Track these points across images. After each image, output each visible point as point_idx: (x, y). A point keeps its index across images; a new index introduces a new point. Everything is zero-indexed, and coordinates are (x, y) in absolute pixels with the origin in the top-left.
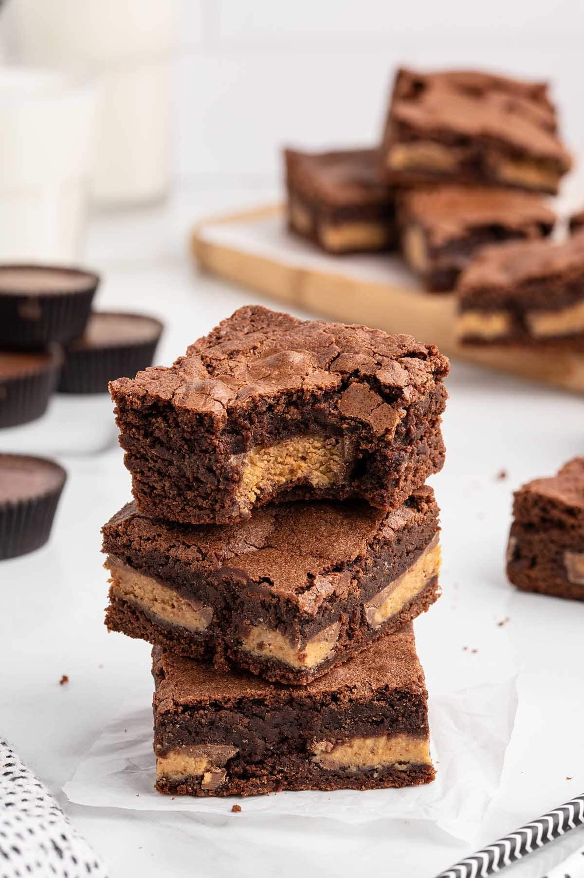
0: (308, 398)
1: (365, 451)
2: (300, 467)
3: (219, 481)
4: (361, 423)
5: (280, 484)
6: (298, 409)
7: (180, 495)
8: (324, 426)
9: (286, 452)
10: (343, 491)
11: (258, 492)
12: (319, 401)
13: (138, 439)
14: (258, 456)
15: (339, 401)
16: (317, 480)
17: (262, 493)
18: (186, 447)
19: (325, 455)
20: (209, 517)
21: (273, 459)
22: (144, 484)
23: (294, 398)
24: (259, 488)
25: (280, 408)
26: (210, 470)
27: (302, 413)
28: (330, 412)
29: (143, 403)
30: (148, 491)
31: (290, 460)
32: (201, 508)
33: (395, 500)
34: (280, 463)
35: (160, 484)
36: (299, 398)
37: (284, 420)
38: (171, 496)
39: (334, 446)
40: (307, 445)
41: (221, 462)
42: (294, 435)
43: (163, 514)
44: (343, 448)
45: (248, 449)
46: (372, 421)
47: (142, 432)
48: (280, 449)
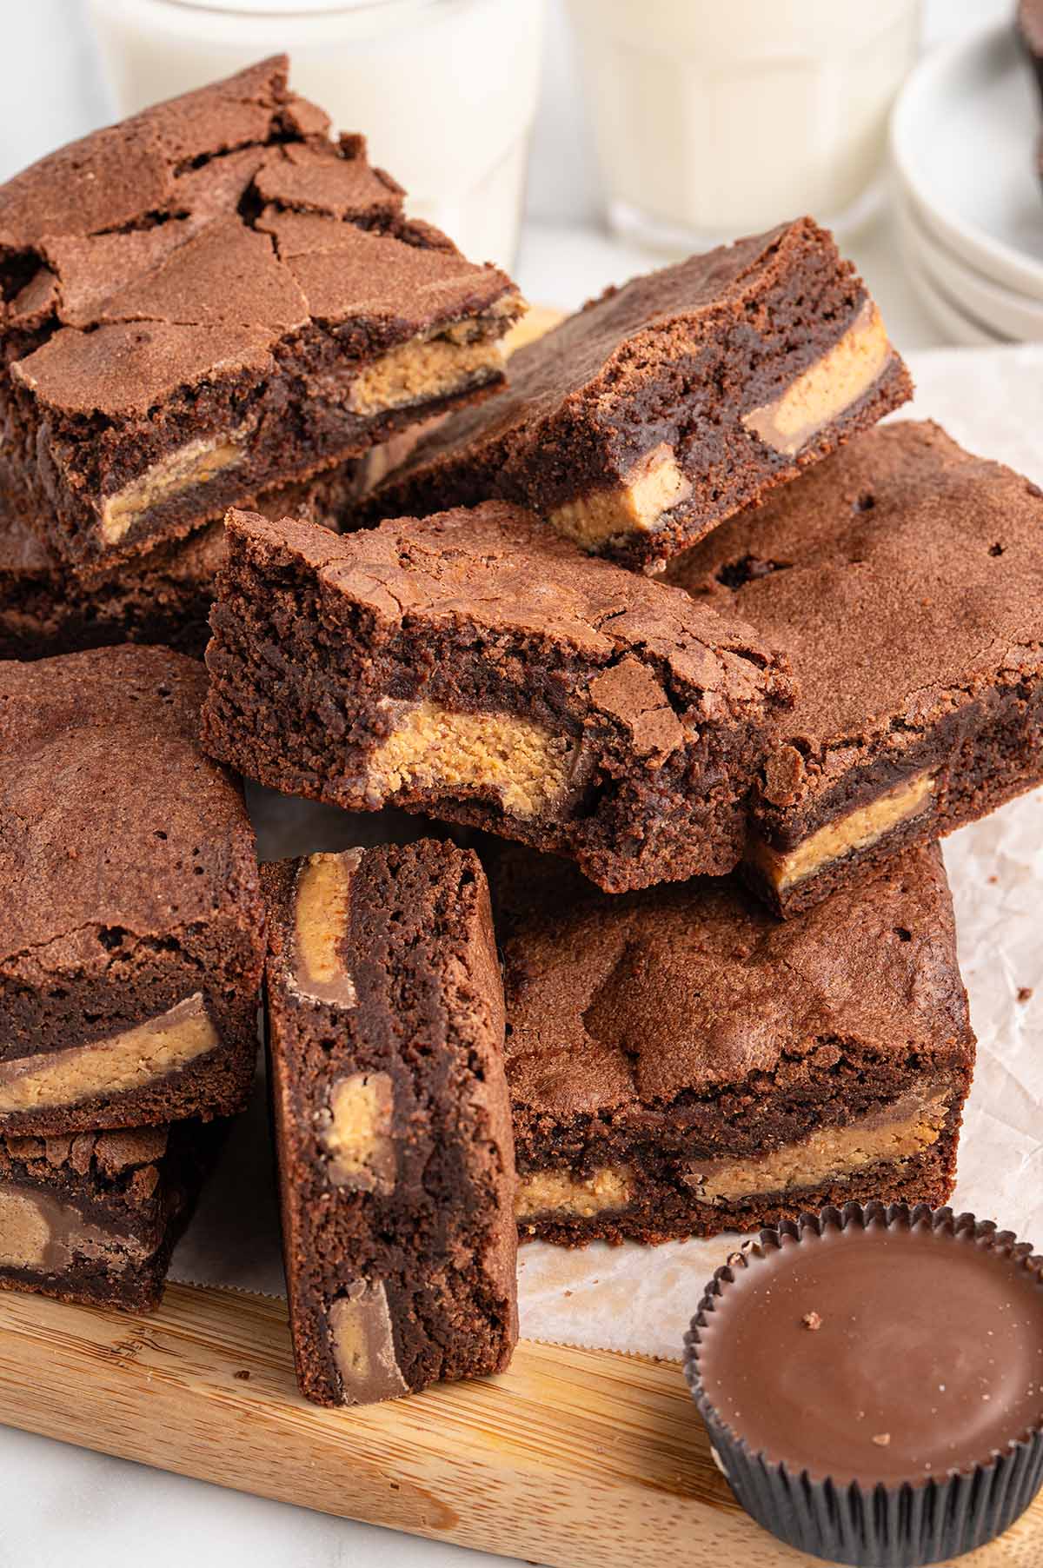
0: (547, 652)
1: (605, 773)
2: (493, 766)
3: (349, 728)
4: (619, 725)
5: (450, 783)
6: (524, 664)
7: (277, 735)
8: (557, 711)
9: (478, 732)
10: (549, 836)
11: (408, 778)
12: (563, 666)
13: (242, 618)
14: (430, 720)
15: (596, 679)
16: (513, 799)
17: (413, 782)
18: (315, 655)
19: (542, 763)
20: (311, 785)
21: (453, 736)
22: (227, 700)
23: (525, 645)
24: (413, 774)
25: (495, 652)
26: (341, 706)
27: (528, 675)
28: (574, 691)
29: (273, 558)
30: (228, 713)
31: (478, 747)
32: (303, 767)
34: (463, 748)
35: (252, 706)
36: (533, 647)
37: (494, 676)
38: (263, 733)
39: (561, 753)
40: (518, 735)
41: (362, 698)
42: (503, 708)
43: (238, 761)
44: (574, 760)
45: (417, 697)
46: (636, 727)
47: (253, 608)
48: (470, 724)
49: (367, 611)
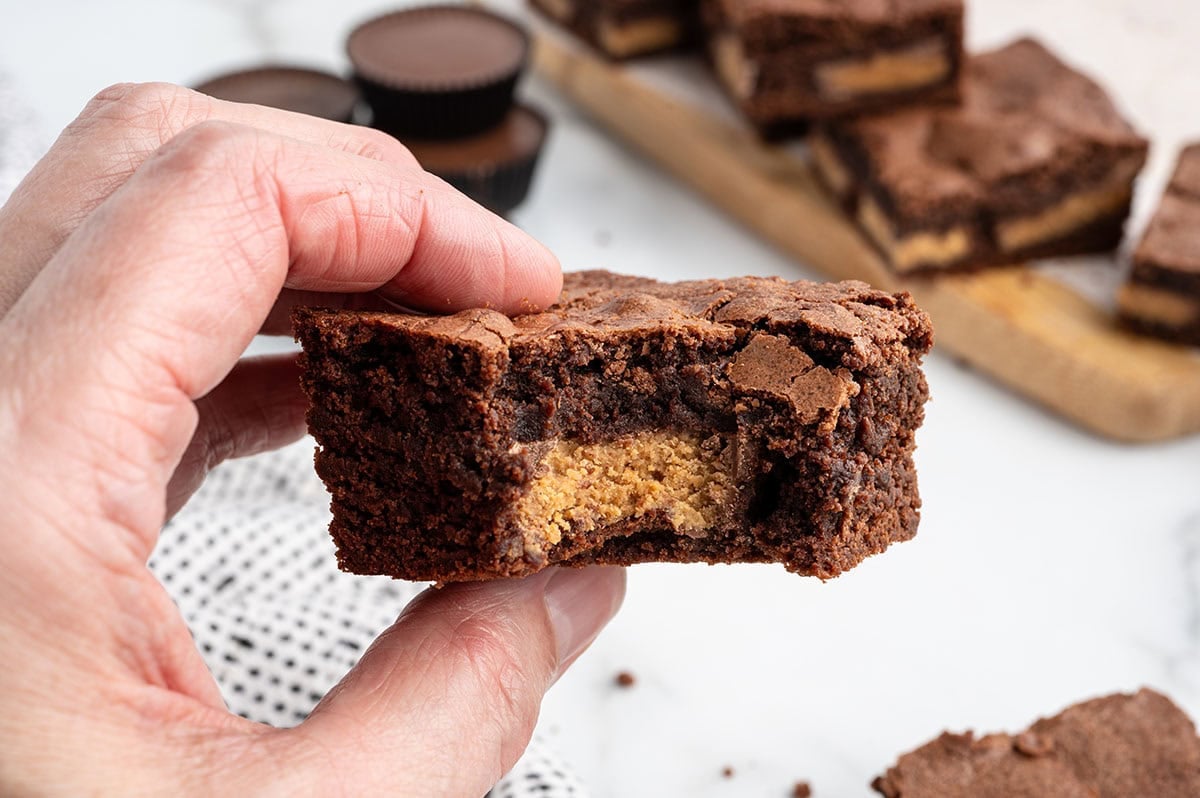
0: (671, 348)
1: (776, 456)
2: (651, 490)
3: (485, 484)
4: (773, 401)
5: (612, 521)
6: (651, 372)
7: (413, 525)
8: (699, 410)
9: (624, 458)
10: (732, 545)
11: (567, 526)
12: (692, 360)
13: (341, 413)
14: (569, 459)
15: (731, 365)
16: (683, 517)
17: (573, 529)
19: (700, 472)
21: (599, 470)
22: (352, 508)
23: (645, 350)
24: (571, 521)
25: (617, 367)
26: (470, 462)
27: (658, 381)
28: (712, 381)
29: (351, 338)
30: (356, 522)
31: (628, 474)
33: (834, 558)
34: (613, 479)
35: (380, 505)
36: (654, 349)
37: (622, 393)
38: (398, 528)
39: (717, 454)
40: (667, 449)
41: (492, 447)
42: (642, 425)
44: (735, 455)
45: (549, 434)
46: (793, 397)
47: (349, 398)
48: (614, 452)
49: (467, 349)
